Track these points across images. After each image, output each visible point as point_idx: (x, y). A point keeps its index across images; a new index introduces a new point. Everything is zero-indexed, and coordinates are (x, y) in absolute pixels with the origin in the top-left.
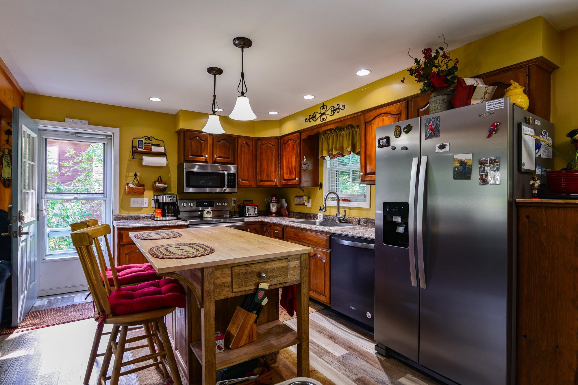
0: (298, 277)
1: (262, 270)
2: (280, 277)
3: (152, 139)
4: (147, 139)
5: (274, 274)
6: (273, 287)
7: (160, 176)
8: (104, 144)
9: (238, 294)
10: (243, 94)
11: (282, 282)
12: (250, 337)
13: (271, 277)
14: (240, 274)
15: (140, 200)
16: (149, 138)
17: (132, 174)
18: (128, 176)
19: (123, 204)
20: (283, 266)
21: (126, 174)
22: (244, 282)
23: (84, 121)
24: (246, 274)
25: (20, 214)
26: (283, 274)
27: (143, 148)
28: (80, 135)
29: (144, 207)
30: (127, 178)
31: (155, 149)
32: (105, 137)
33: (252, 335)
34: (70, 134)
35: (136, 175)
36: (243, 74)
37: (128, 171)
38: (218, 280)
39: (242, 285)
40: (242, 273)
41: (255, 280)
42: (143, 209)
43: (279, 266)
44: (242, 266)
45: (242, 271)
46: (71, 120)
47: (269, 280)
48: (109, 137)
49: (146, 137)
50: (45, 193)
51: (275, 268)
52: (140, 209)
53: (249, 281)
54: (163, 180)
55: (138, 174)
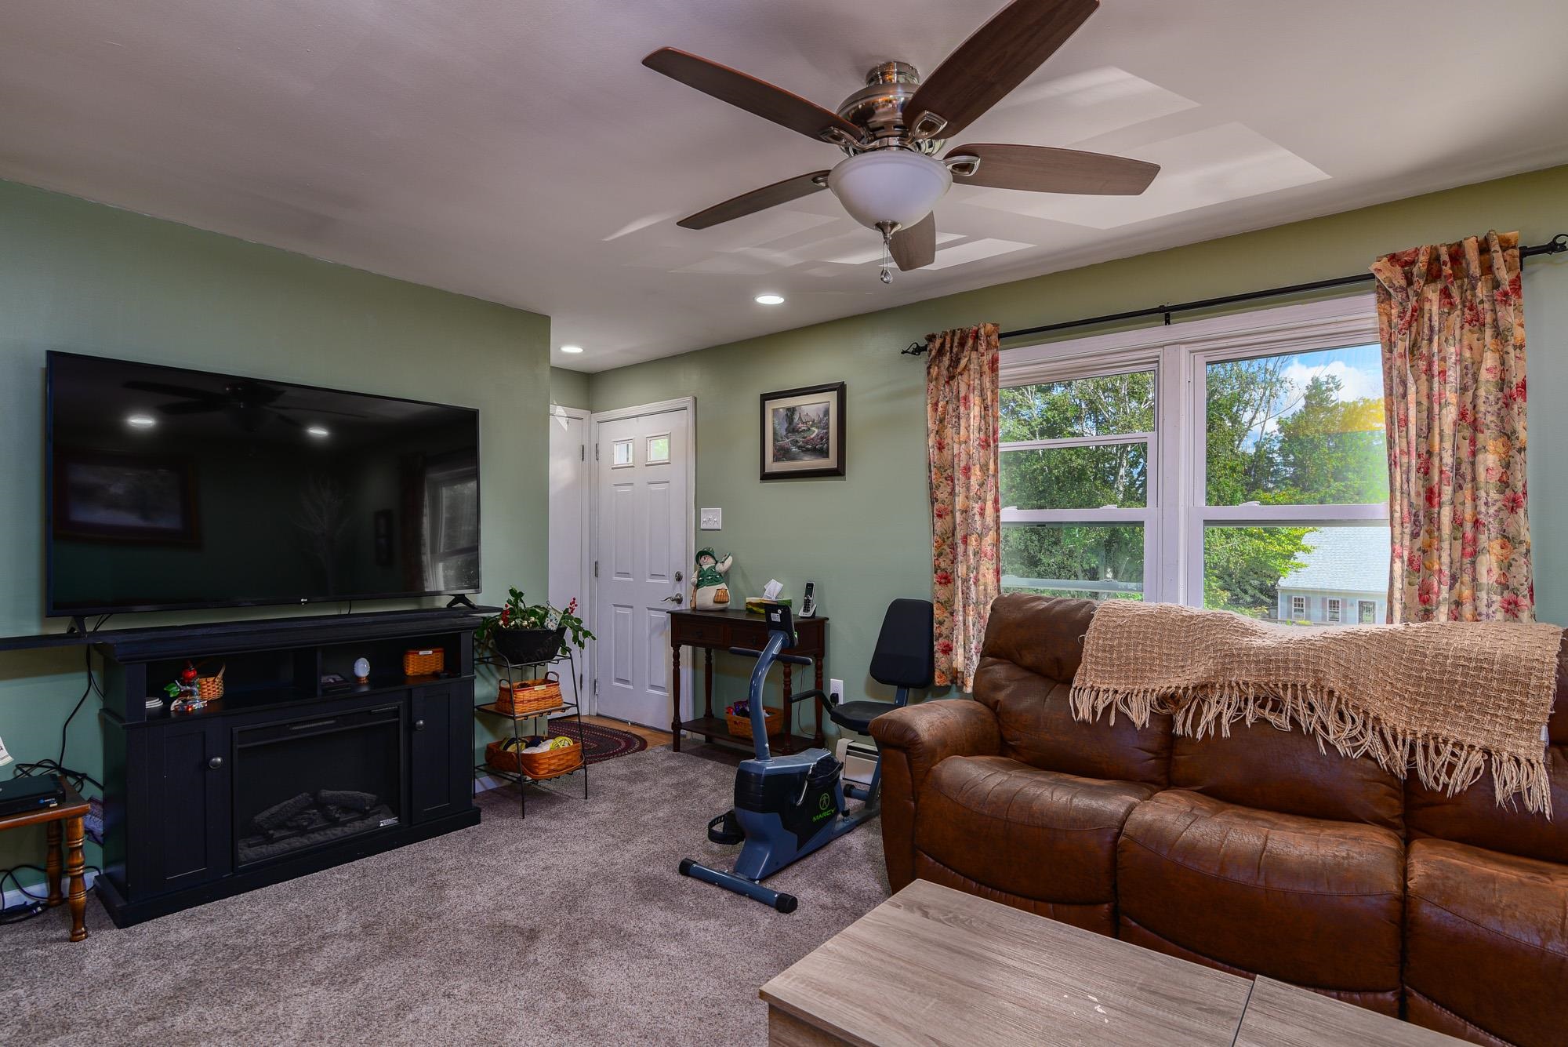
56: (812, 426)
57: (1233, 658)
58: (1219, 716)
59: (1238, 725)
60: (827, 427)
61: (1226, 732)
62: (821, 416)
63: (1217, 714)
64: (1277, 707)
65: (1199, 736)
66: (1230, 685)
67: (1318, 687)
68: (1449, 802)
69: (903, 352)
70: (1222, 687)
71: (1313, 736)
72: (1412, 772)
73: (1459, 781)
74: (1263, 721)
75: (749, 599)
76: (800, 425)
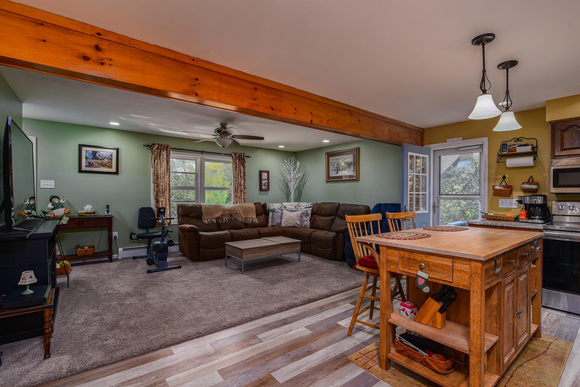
0: (467, 283)
1: (423, 261)
2: (442, 274)
3: (522, 140)
4: (516, 141)
5: (436, 269)
6: (435, 280)
7: (531, 177)
8: (480, 152)
9: (403, 273)
10: (484, 92)
11: (444, 279)
12: (433, 322)
13: (432, 270)
14: (404, 258)
15: (508, 200)
16: (518, 140)
17: (501, 177)
18: (497, 179)
19: (492, 205)
20: (446, 265)
21: (495, 176)
22: (407, 265)
23: (459, 138)
24: (409, 259)
25: (405, 207)
26: (446, 273)
27: (507, 151)
28: (460, 149)
29: (513, 208)
30: (495, 180)
31: (519, 150)
32: (479, 147)
33: (435, 321)
34: (454, 149)
35: (504, 177)
36: (484, 71)
37: (496, 174)
38: (389, 257)
39: (406, 267)
40: (406, 257)
41: (417, 267)
42: (511, 209)
43: (441, 263)
44: (406, 252)
45: (406, 256)
46: (450, 140)
47: (431, 272)
48: (481, 146)
49: (515, 139)
50: (439, 194)
51: (437, 263)
52: (509, 210)
53: (411, 266)
54: (534, 181)
55: (507, 176)
56: (105, 158)
57: (225, 210)
58: (225, 219)
59: (228, 220)
60: (111, 159)
61: (227, 221)
62: (109, 156)
63: (226, 219)
64: (232, 216)
65: (224, 222)
66: (226, 215)
67: (236, 213)
68: (250, 224)
69: (144, 145)
70: (224, 215)
71: (237, 219)
72: (245, 222)
73: (250, 221)
74: (231, 219)
75: (79, 212)
76: (99, 157)
